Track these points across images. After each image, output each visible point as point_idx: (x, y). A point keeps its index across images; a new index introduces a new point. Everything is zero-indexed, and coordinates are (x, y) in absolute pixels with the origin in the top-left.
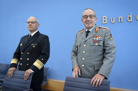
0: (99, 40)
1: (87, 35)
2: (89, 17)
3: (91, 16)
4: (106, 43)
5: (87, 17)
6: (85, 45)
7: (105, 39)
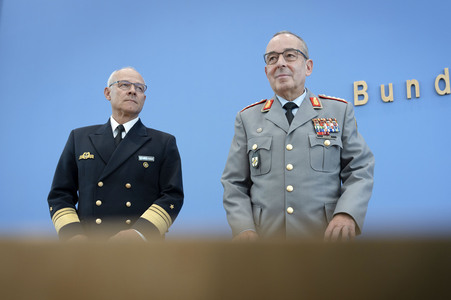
0: (331, 132)
1: (290, 118)
2: (281, 57)
3: (288, 54)
4: (350, 142)
5: (278, 58)
6: (290, 147)
7: (346, 128)
